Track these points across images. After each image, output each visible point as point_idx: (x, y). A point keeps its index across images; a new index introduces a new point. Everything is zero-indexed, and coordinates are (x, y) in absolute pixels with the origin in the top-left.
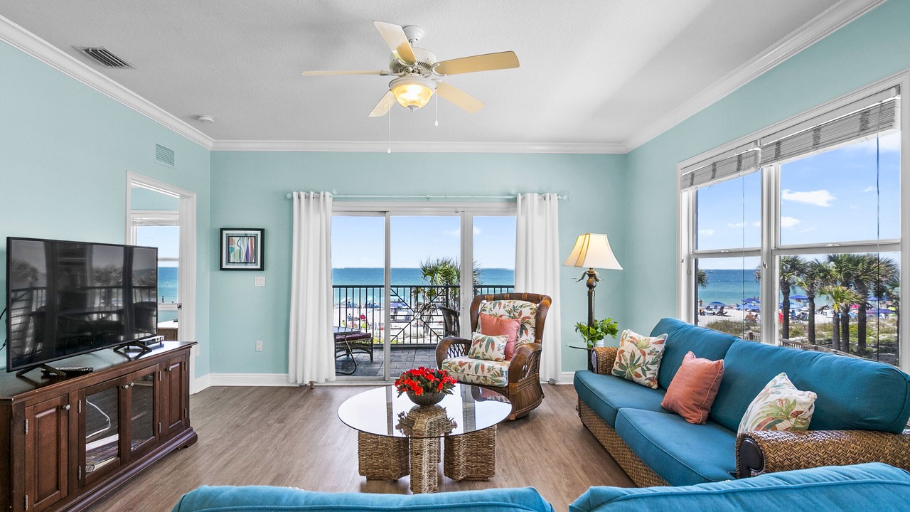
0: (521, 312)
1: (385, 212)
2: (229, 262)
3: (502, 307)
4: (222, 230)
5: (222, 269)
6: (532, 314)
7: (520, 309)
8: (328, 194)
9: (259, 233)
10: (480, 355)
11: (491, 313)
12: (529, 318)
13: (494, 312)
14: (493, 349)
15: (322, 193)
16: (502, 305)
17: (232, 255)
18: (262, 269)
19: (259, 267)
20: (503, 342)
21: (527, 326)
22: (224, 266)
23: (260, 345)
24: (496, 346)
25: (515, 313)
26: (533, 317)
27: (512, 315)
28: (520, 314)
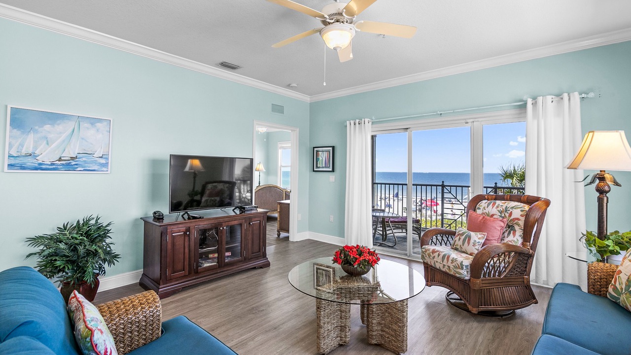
0: (511, 213)
1: (408, 128)
2: (317, 167)
3: (495, 207)
4: (314, 148)
5: (314, 171)
6: (521, 216)
7: (511, 210)
8: (367, 120)
9: (331, 148)
10: (458, 247)
11: (484, 211)
12: (518, 219)
13: (486, 211)
14: (469, 243)
15: (363, 119)
16: (496, 205)
17: (318, 162)
18: (333, 171)
19: (331, 170)
20: (479, 239)
21: (517, 228)
22: (315, 169)
23: (332, 219)
24: (472, 241)
25: (506, 214)
26: (523, 219)
27: (503, 215)
28: (511, 214)
